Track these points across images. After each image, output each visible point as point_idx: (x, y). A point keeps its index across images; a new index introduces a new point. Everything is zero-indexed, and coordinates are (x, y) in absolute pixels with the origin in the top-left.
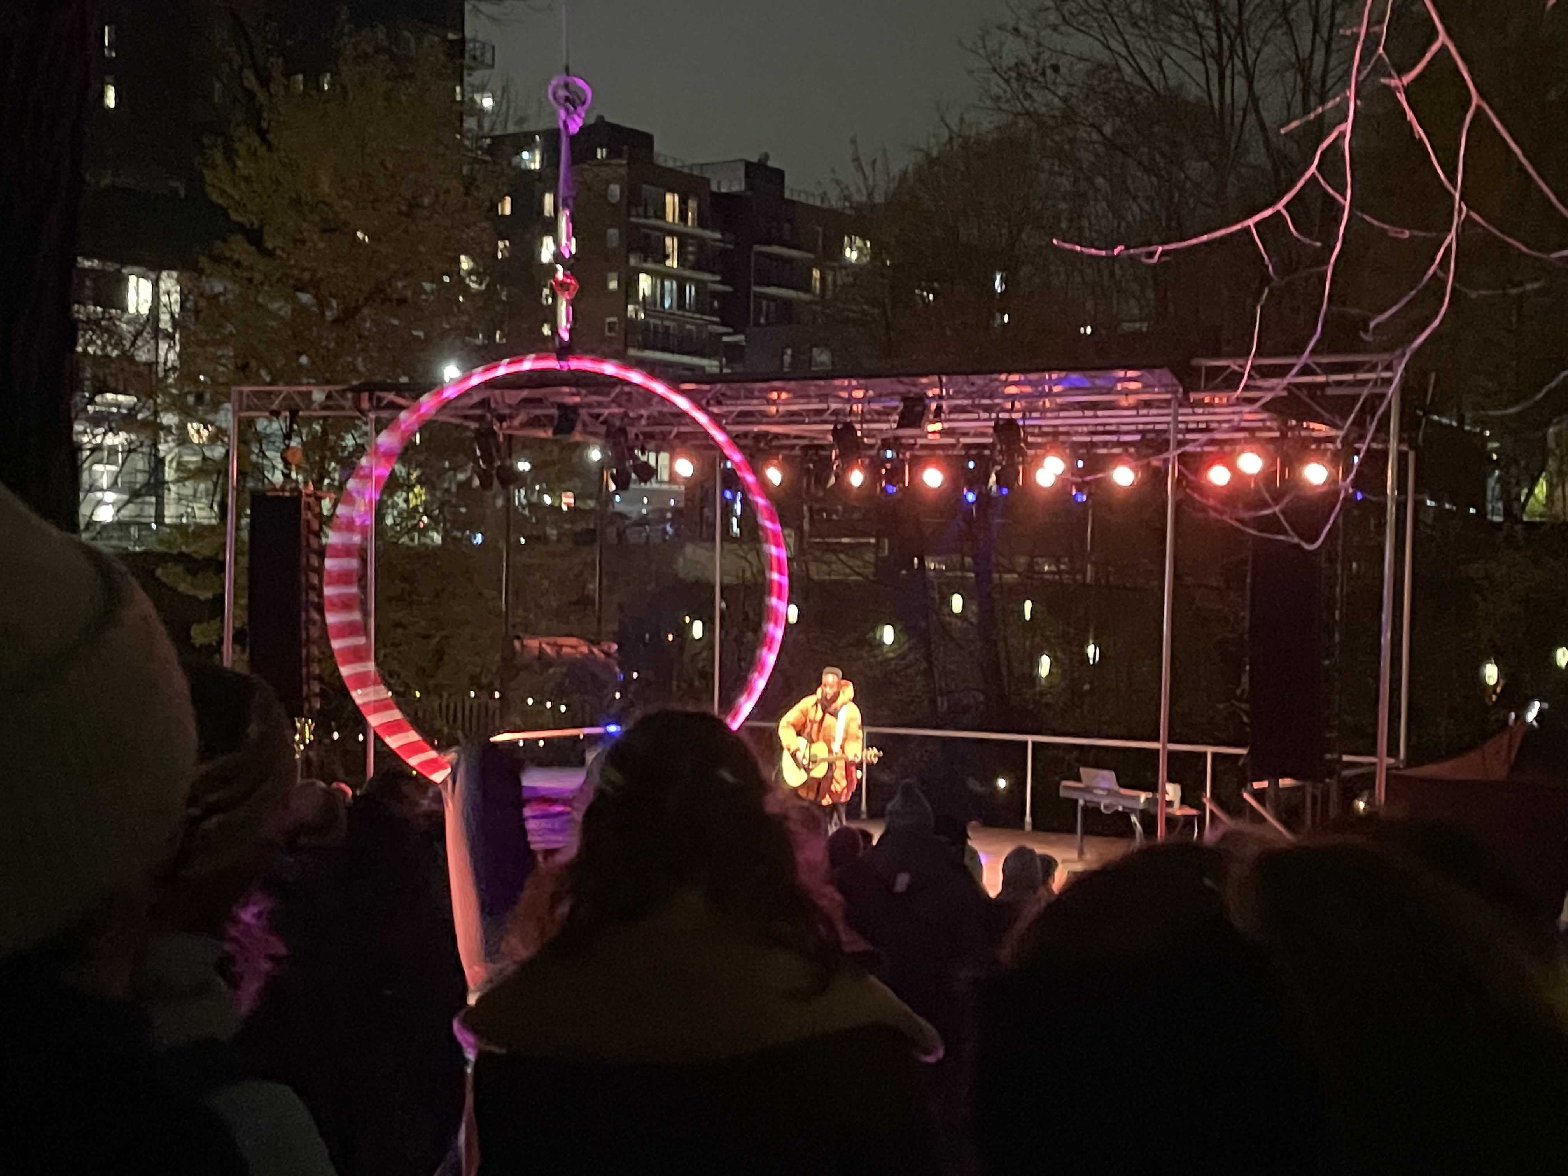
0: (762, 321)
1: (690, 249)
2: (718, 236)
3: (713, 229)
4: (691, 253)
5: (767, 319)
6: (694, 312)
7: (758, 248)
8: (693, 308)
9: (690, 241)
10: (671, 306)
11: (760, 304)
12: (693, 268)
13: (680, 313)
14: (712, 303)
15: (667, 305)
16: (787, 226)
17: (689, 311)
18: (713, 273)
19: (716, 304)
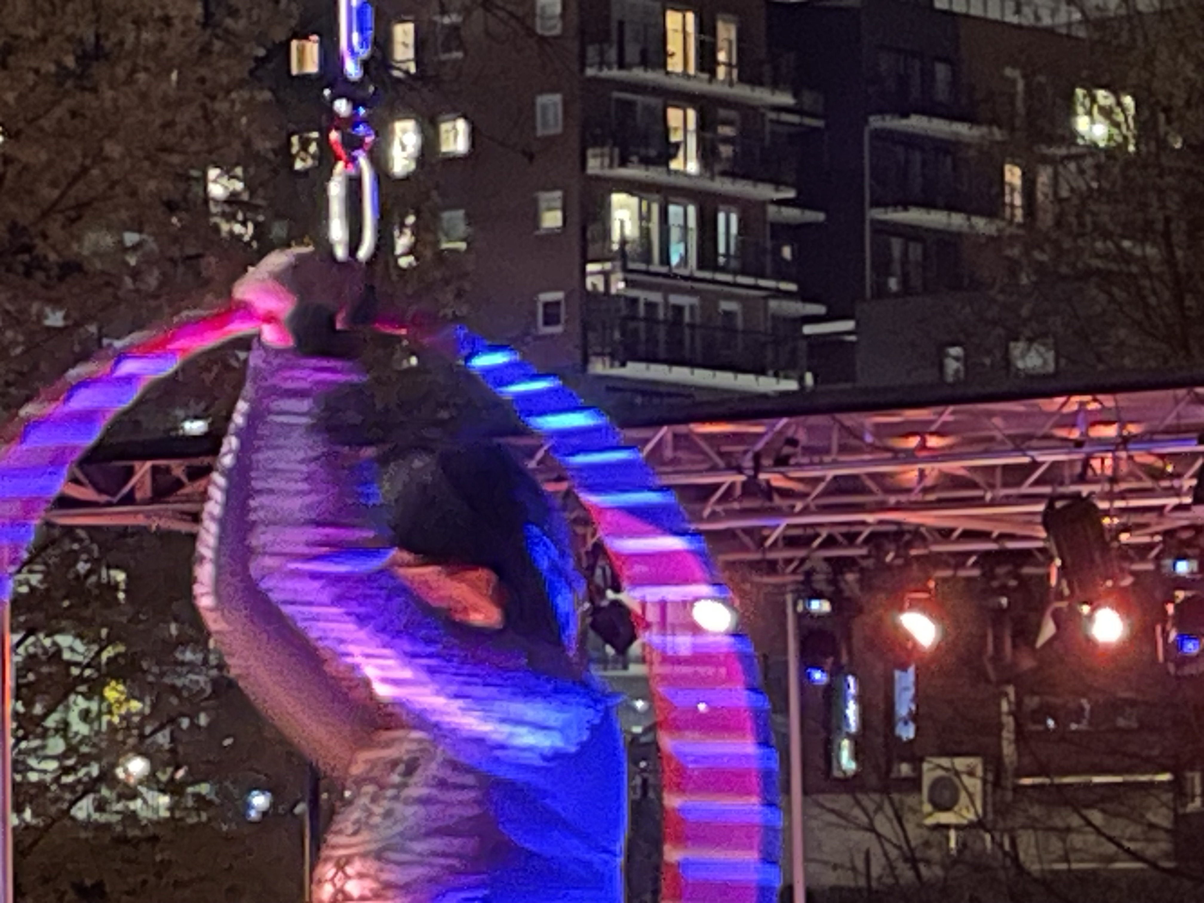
0: (893, 284)
1: (726, 131)
2: (786, 99)
3: (775, 85)
4: (727, 140)
5: (905, 281)
6: (735, 273)
7: (876, 122)
8: (734, 264)
9: (723, 113)
10: (684, 260)
11: (888, 247)
12: (730, 174)
13: (707, 275)
14: (777, 251)
15: (675, 259)
16: (941, 71)
17: (723, 269)
18: (777, 183)
19: (787, 252)
